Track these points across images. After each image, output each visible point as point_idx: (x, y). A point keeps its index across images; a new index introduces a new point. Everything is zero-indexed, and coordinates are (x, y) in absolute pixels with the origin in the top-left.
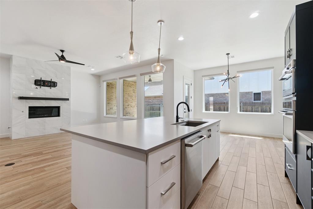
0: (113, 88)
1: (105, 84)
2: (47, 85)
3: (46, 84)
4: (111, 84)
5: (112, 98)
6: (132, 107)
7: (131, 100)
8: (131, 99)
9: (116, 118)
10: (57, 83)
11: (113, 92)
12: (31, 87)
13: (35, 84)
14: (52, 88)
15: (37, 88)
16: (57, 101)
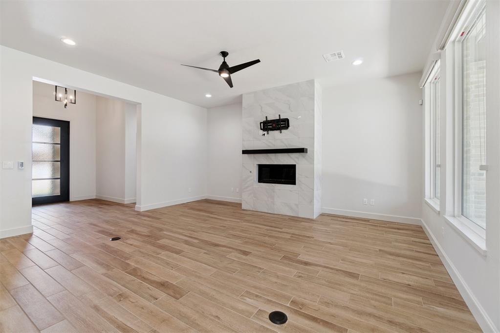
2: (275, 127)
3: (274, 125)
13: (261, 129)
15: (264, 135)
16: (290, 154)
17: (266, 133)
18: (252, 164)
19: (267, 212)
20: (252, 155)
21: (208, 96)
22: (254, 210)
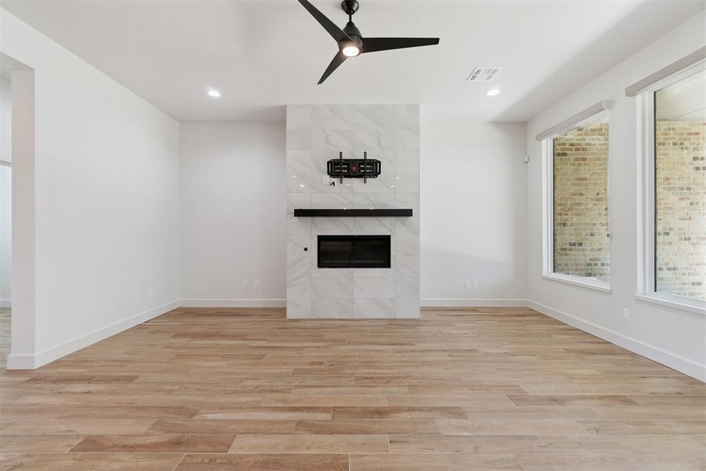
0: (584, 159)
1: (546, 147)
2: (354, 172)
3: (354, 169)
4: (572, 145)
5: (580, 204)
6: (689, 239)
7: (683, 209)
8: (684, 203)
9: (611, 292)
10: (380, 162)
11: (585, 179)
12: (322, 182)
13: (329, 174)
14: (368, 180)
15: (333, 183)
16: (381, 219)
17: (336, 180)
18: (308, 234)
19: (339, 318)
20: (308, 219)
21: (214, 94)
22: (313, 317)
